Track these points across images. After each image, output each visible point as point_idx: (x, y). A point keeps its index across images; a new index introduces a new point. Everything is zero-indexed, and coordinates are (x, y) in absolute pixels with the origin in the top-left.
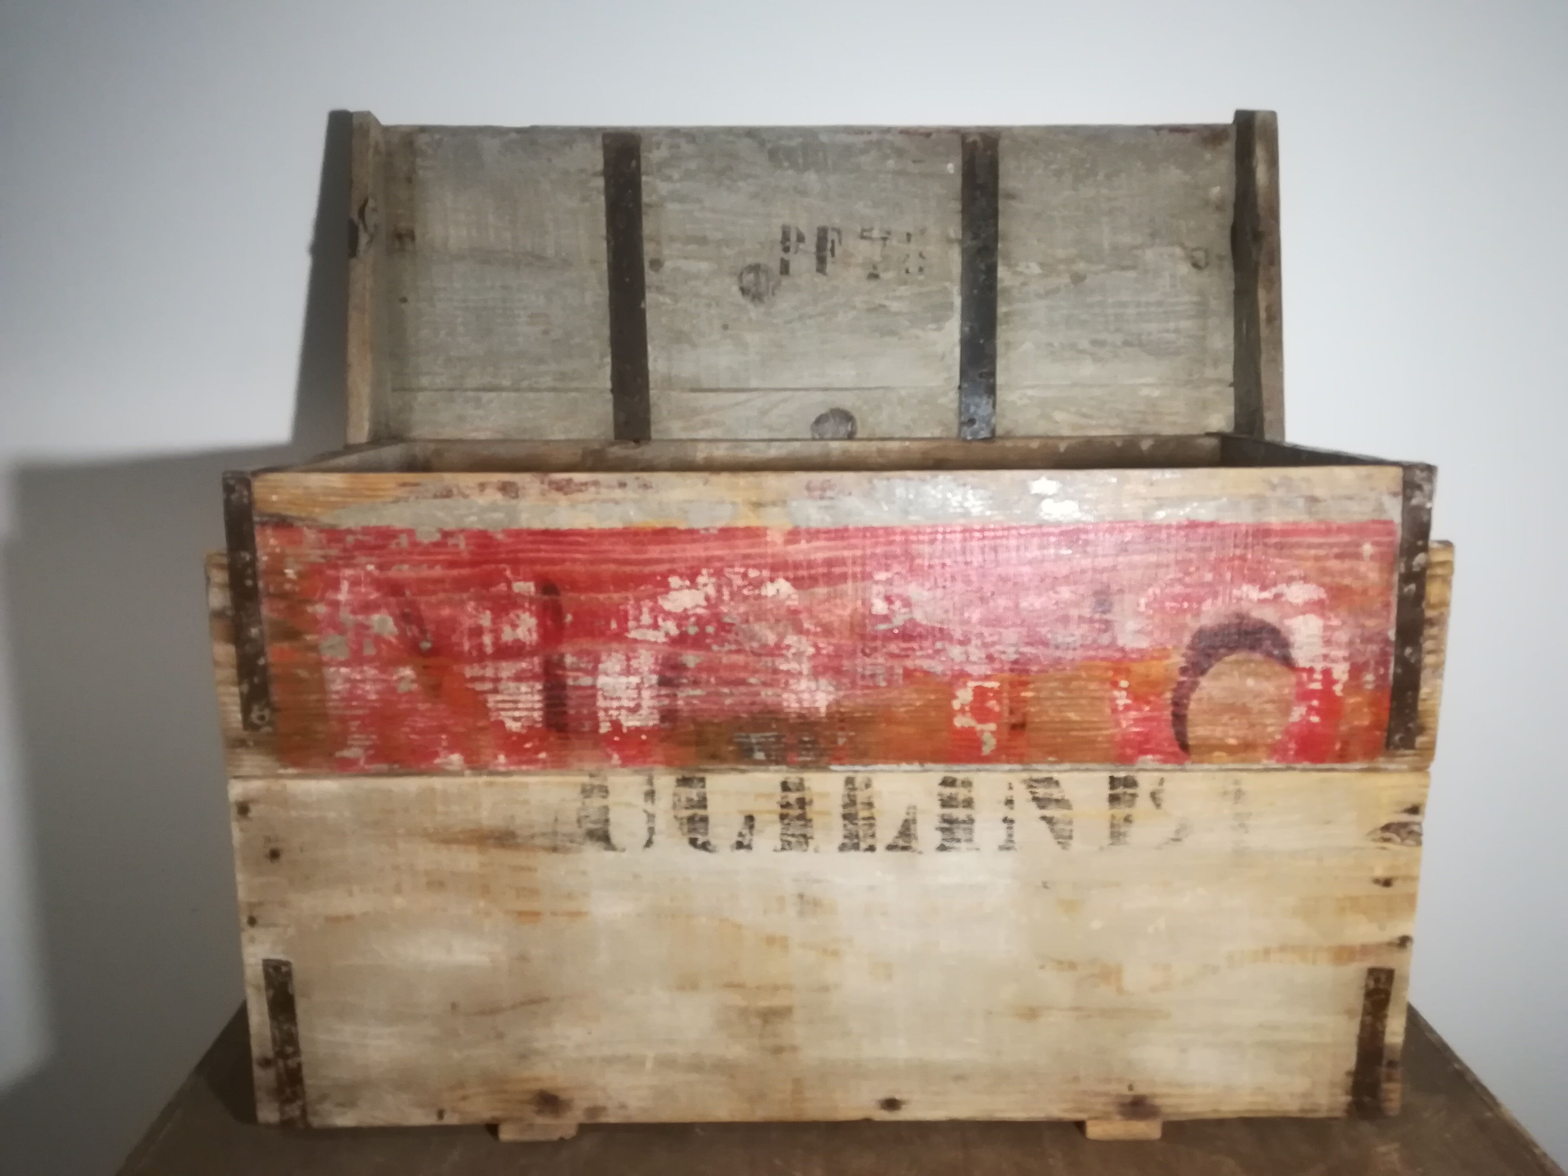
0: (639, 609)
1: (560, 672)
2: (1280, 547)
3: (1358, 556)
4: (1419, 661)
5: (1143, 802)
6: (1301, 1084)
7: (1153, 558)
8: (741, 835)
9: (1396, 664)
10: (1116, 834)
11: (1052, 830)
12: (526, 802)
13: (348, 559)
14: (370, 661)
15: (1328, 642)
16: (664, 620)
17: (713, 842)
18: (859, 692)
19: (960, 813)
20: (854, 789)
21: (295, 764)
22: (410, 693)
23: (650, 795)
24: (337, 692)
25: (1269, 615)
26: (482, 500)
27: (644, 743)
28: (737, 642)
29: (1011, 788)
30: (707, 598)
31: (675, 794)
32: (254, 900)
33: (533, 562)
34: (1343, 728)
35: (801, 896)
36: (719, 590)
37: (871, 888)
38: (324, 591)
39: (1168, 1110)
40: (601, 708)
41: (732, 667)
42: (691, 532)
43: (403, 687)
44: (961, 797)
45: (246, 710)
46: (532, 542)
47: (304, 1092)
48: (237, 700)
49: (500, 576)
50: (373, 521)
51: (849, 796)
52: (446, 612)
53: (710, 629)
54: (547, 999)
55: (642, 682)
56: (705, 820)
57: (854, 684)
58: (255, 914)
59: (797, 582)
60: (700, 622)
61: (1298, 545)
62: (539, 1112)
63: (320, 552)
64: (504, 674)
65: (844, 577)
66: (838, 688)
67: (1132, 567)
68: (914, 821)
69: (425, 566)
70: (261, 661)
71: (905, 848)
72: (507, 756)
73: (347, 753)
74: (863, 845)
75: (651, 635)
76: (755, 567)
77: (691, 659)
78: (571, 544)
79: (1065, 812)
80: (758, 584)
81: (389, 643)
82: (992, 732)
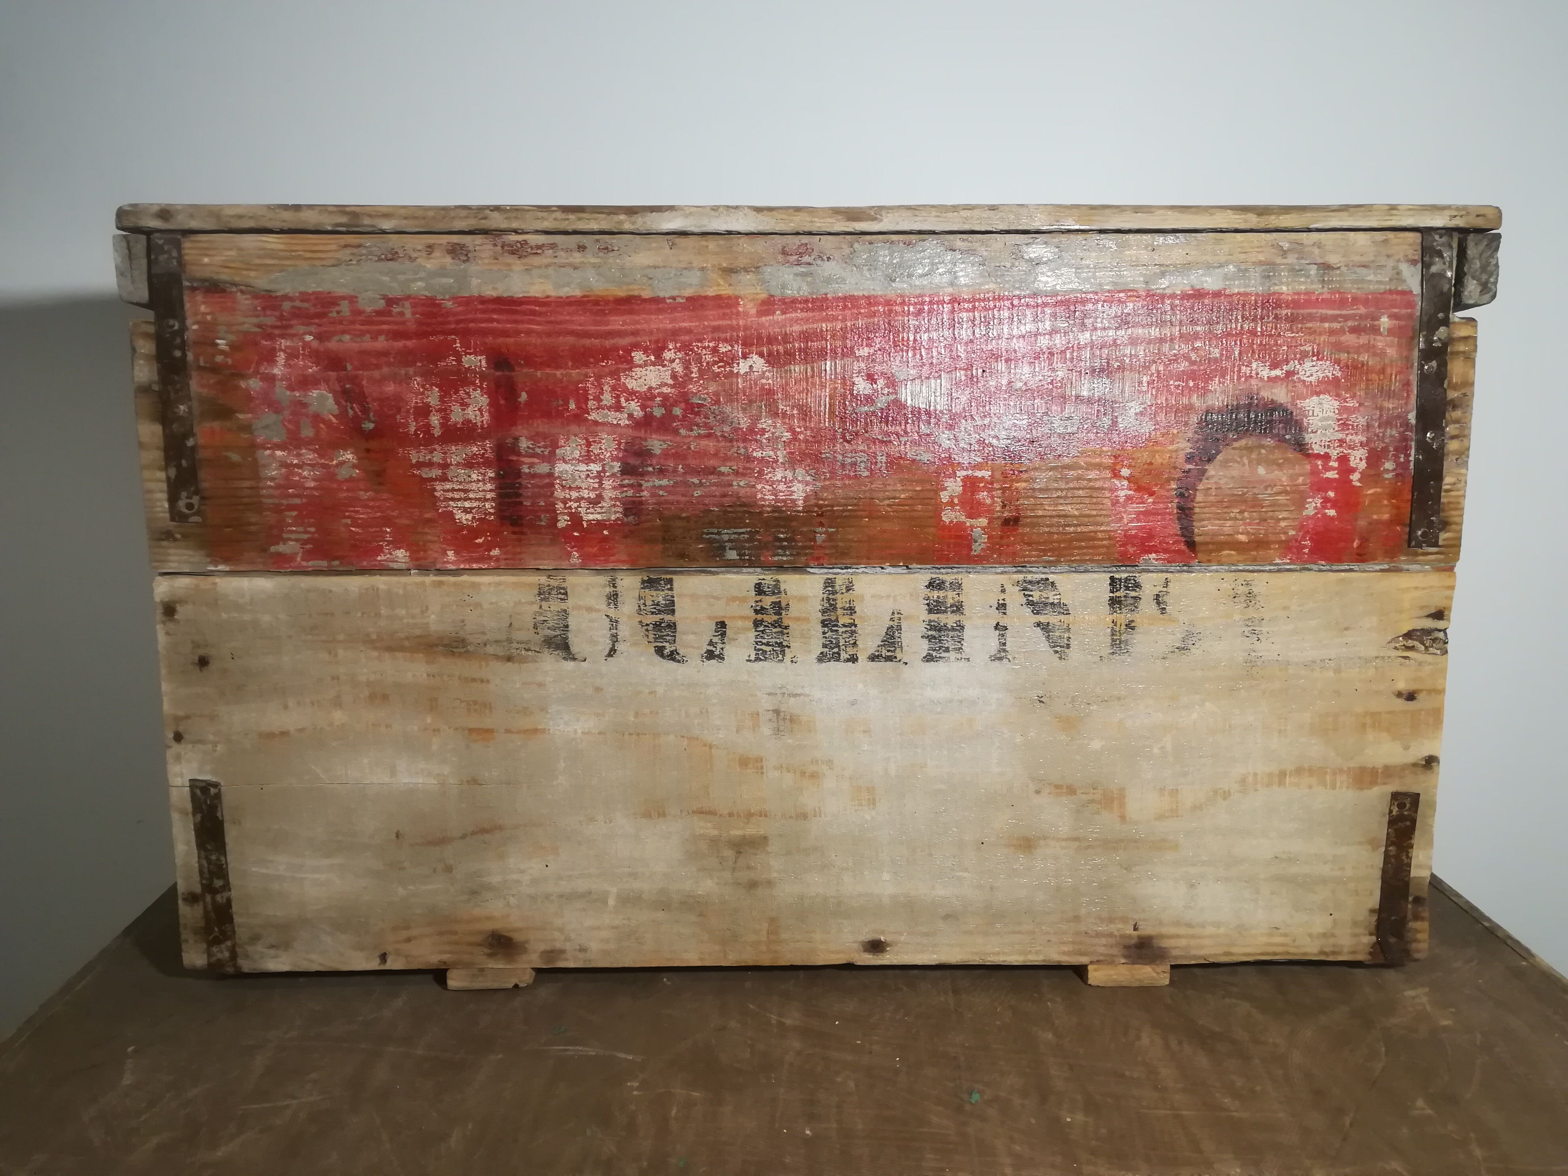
0: (600, 387)
1: (514, 458)
2: (1292, 320)
3: (1375, 330)
4: (1442, 447)
5: (1147, 607)
6: (1320, 923)
7: (1155, 332)
8: (711, 643)
9: (1417, 451)
10: (1118, 643)
11: (1048, 637)
12: (478, 605)
13: (284, 329)
14: (308, 443)
15: (1344, 426)
16: (627, 400)
17: (682, 651)
18: (839, 483)
19: (949, 619)
20: (834, 593)
21: (226, 560)
22: (351, 479)
23: (613, 598)
24: (272, 479)
25: (1280, 395)
26: (430, 265)
27: (605, 539)
28: (706, 425)
29: (1003, 591)
30: (674, 376)
31: (640, 598)
32: (181, 713)
33: (484, 333)
34: (1362, 523)
35: (777, 712)
36: (687, 367)
37: (853, 703)
38: (259, 364)
39: (1174, 953)
40: (558, 499)
41: (702, 454)
42: (656, 300)
43: (344, 473)
44: (950, 601)
45: (173, 499)
46: (484, 312)
47: (234, 932)
48: (164, 486)
49: (447, 349)
50: (312, 286)
51: (828, 599)
52: (390, 388)
53: (678, 411)
54: (501, 828)
55: (604, 471)
56: (672, 626)
57: (833, 473)
58: (181, 729)
59: (772, 359)
60: (667, 402)
61: (1311, 318)
62: (491, 955)
63: (255, 320)
64: (454, 459)
65: (822, 354)
66: (816, 477)
67: (1134, 341)
68: (899, 628)
69: (368, 337)
70: (190, 443)
71: (889, 659)
72: (457, 553)
73: (281, 548)
74: (844, 656)
75: (612, 417)
76: (725, 340)
77: (657, 444)
78: (524, 313)
79: (1062, 617)
80: (730, 360)
81: (329, 424)
82: (983, 528)
